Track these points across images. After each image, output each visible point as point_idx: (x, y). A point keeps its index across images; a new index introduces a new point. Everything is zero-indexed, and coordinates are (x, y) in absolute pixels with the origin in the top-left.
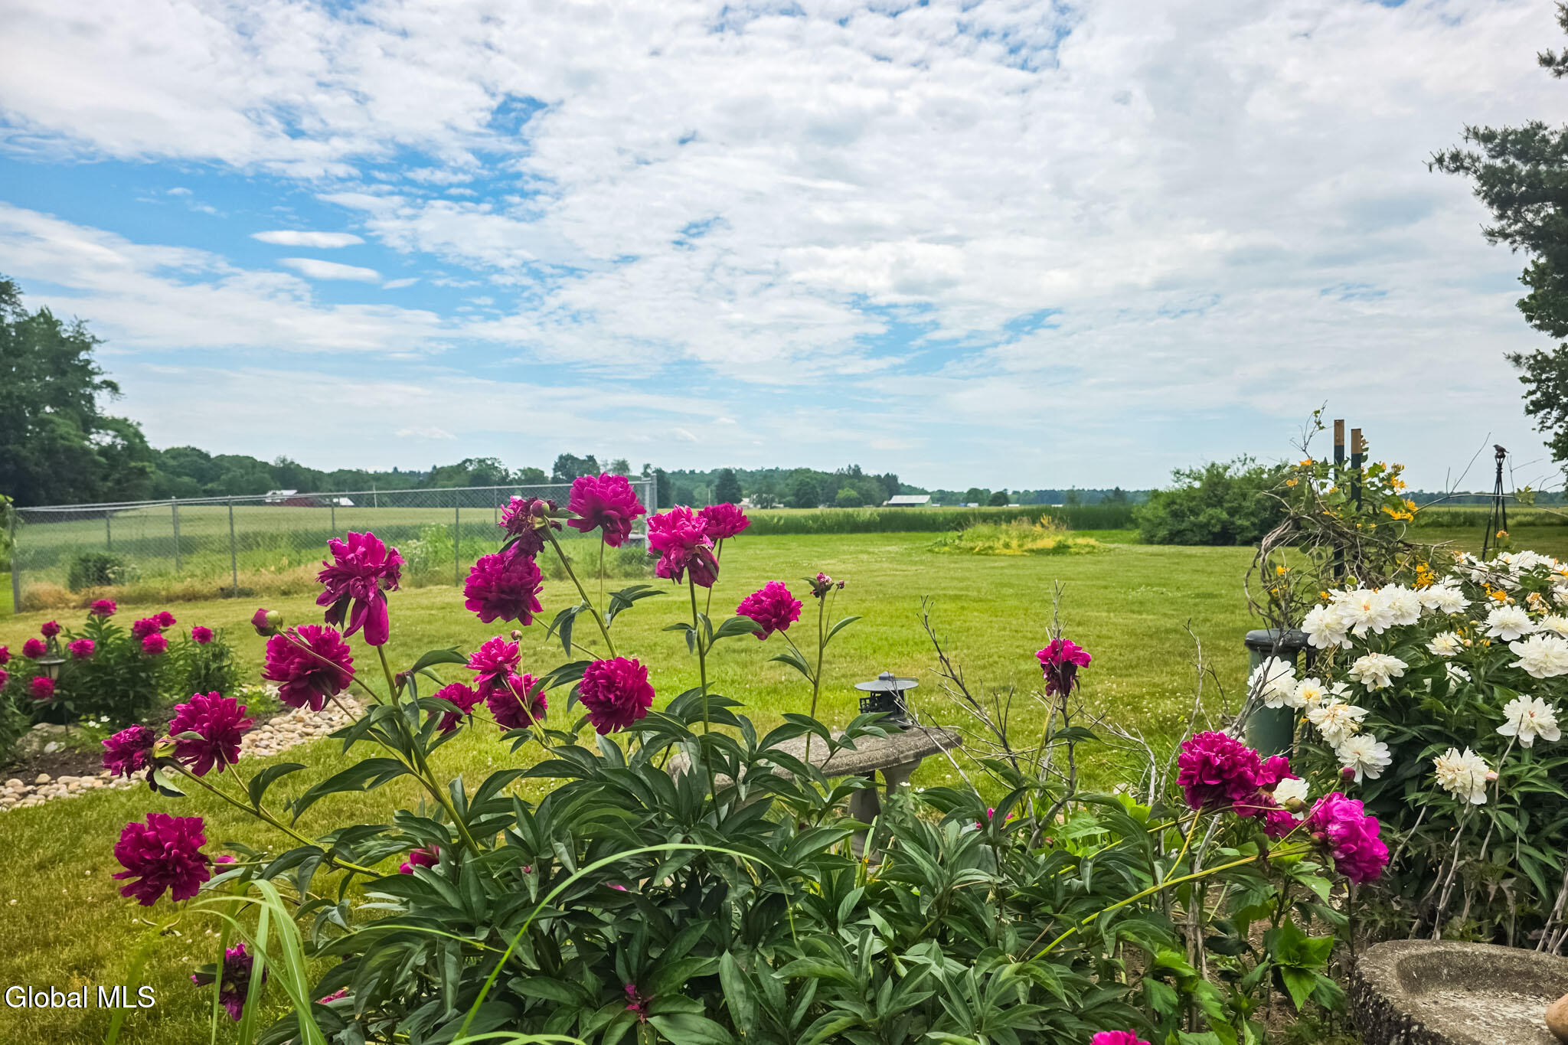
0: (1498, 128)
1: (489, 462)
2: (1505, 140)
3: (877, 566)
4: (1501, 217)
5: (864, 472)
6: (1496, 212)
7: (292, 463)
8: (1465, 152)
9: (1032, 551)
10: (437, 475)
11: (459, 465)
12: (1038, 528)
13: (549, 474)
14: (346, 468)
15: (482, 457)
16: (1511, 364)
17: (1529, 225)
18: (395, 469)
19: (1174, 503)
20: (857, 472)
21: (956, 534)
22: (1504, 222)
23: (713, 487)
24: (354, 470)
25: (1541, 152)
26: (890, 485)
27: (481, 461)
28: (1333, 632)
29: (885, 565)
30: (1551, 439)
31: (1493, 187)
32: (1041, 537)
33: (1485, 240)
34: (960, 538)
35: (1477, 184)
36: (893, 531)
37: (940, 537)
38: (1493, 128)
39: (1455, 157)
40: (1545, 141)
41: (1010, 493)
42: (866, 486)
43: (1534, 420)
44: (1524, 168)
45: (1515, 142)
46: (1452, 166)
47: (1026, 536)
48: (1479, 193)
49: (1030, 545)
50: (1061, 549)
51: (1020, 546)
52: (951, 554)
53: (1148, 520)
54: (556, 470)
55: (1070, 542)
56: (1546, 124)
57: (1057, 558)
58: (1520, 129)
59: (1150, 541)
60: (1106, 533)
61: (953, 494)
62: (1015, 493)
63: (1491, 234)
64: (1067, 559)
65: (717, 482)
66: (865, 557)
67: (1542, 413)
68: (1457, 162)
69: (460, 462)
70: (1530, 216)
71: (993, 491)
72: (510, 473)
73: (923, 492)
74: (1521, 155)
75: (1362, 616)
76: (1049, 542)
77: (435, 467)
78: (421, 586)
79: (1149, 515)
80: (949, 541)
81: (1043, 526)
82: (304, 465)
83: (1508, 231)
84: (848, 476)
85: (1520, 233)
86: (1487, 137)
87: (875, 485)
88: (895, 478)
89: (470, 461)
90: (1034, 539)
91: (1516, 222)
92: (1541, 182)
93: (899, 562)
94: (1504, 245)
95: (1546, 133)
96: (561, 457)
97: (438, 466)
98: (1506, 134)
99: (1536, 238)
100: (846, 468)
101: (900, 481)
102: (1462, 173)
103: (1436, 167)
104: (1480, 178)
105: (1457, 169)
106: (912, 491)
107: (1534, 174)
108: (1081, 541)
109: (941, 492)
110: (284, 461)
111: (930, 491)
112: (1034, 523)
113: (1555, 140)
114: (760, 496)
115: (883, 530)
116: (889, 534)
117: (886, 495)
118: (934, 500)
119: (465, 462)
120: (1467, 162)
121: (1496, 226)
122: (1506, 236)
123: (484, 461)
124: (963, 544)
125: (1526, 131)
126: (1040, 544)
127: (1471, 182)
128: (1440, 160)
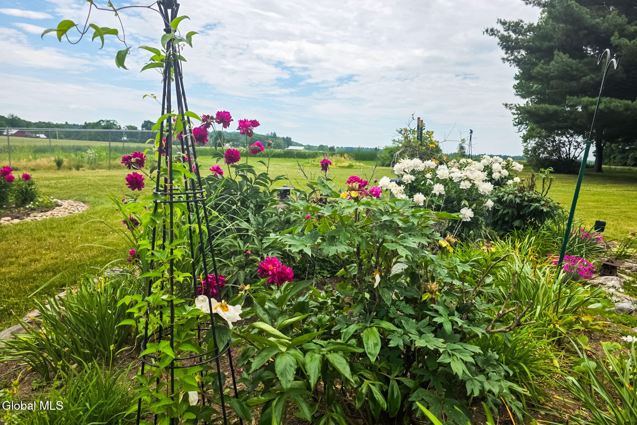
0: (508, 20)
1: (112, 122)
2: (509, 25)
3: (282, 169)
4: (506, 53)
5: (278, 135)
6: (504, 51)
7: (16, 117)
8: (495, 29)
9: (340, 167)
10: (87, 126)
11: (97, 123)
12: (343, 159)
13: (140, 129)
14: (42, 121)
15: (108, 119)
16: (504, 107)
17: (516, 57)
18: (66, 123)
19: (392, 151)
20: (274, 136)
21: (313, 159)
22: (508, 55)
23: (213, 138)
24: (47, 122)
25: (520, 31)
26: (288, 141)
27: (108, 121)
28: (400, 170)
29: (285, 169)
30: (522, 135)
31: (503, 43)
32: (344, 162)
33: (501, 61)
34: (314, 161)
35: (499, 41)
36: (289, 158)
37: (306, 160)
38: (506, 20)
39: (492, 30)
40: (522, 27)
41: (335, 147)
42: (278, 141)
43: (516, 128)
44: (514, 36)
45: (513, 26)
46: (491, 33)
47: (338, 161)
48: (499, 44)
49: (339, 164)
50: (350, 167)
51: (336, 165)
52: (310, 166)
53: (383, 158)
54: (143, 127)
55: (354, 164)
56: (523, 20)
57: (349, 169)
58: (515, 21)
59: (383, 165)
60: (368, 162)
61: (313, 147)
62: (337, 147)
63: (503, 59)
64: (352, 170)
65: (215, 136)
66: (278, 166)
67: (519, 126)
68: (492, 32)
69: (98, 121)
70: (516, 54)
71: (329, 146)
72: (122, 127)
73: (301, 145)
74: (514, 31)
75: (406, 166)
76: (346, 164)
77: (86, 123)
78: (94, 169)
79: (383, 156)
80: (310, 162)
81: (345, 158)
82: (22, 118)
83: (509, 59)
84: (271, 137)
85: (513, 60)
86: (504, 23)
87: (282, 141)
88: (290, 139)
89: (103, 121)
90: (341, 162)
91: (512, 56)
92: (519, 42)
93: (291, 168)
94: (507, 63)
95: (523, 24)
96: (145, 122)
97: (87, 122)
98: (510, 23)
99: (518, 62)
100: (270, 133)
101: (292, 140)
102: (494, 36)
103: (485, 33)
104: (500, 38)
105: (492, 35)
106: (297, 144)
107: (517, 39)
108: (358, 164)
109: (308, 146)
110: (12, 116)
111: (304, 145)
112: (341, 156)
113: (525, 27)
114: (233, 143)
115: (285, 157)
116: (287, 159)
117: (286, 146)
118: (305, 149)
119: (100, 121)
120: (496, 32)
121: (505, 56)
122: (508, 60)
123: (109, 121)
124: (315, 163)
125: (517, 23)
126: (343, 164)
127: (497, 40)
128: (487, 31)
